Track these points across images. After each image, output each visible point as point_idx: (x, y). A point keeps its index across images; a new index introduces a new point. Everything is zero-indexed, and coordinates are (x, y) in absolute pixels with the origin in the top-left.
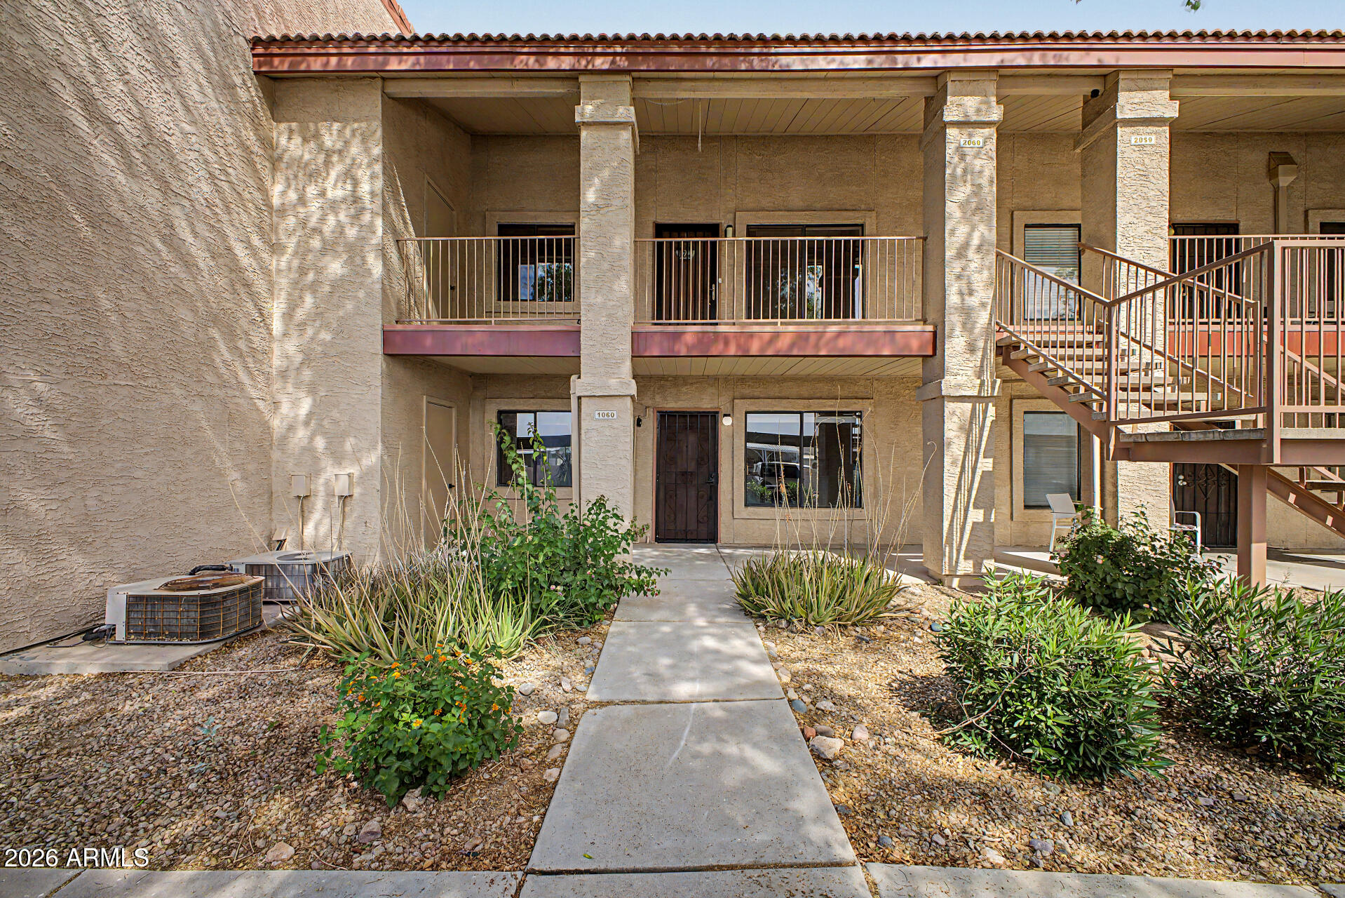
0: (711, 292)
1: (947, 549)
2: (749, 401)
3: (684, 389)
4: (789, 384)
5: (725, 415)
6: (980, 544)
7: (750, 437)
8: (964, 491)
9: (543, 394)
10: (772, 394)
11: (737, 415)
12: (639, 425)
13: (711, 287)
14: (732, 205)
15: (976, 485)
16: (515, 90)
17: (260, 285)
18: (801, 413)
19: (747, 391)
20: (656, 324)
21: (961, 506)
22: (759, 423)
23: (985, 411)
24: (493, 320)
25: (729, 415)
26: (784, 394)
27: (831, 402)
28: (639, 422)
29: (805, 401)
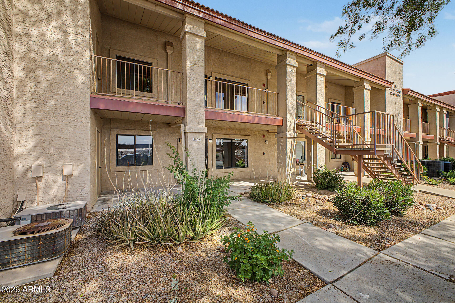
4: (229, 130)
5: (210, 139)
9: (139, 128)
14: (210, 69)
15: (292, 162)
19: (216, 132)
23: (294, 141)
25: (211, 139)
26: (227, 133)
27: (240, 136)
28: (179, 141)
29: (233, 136)
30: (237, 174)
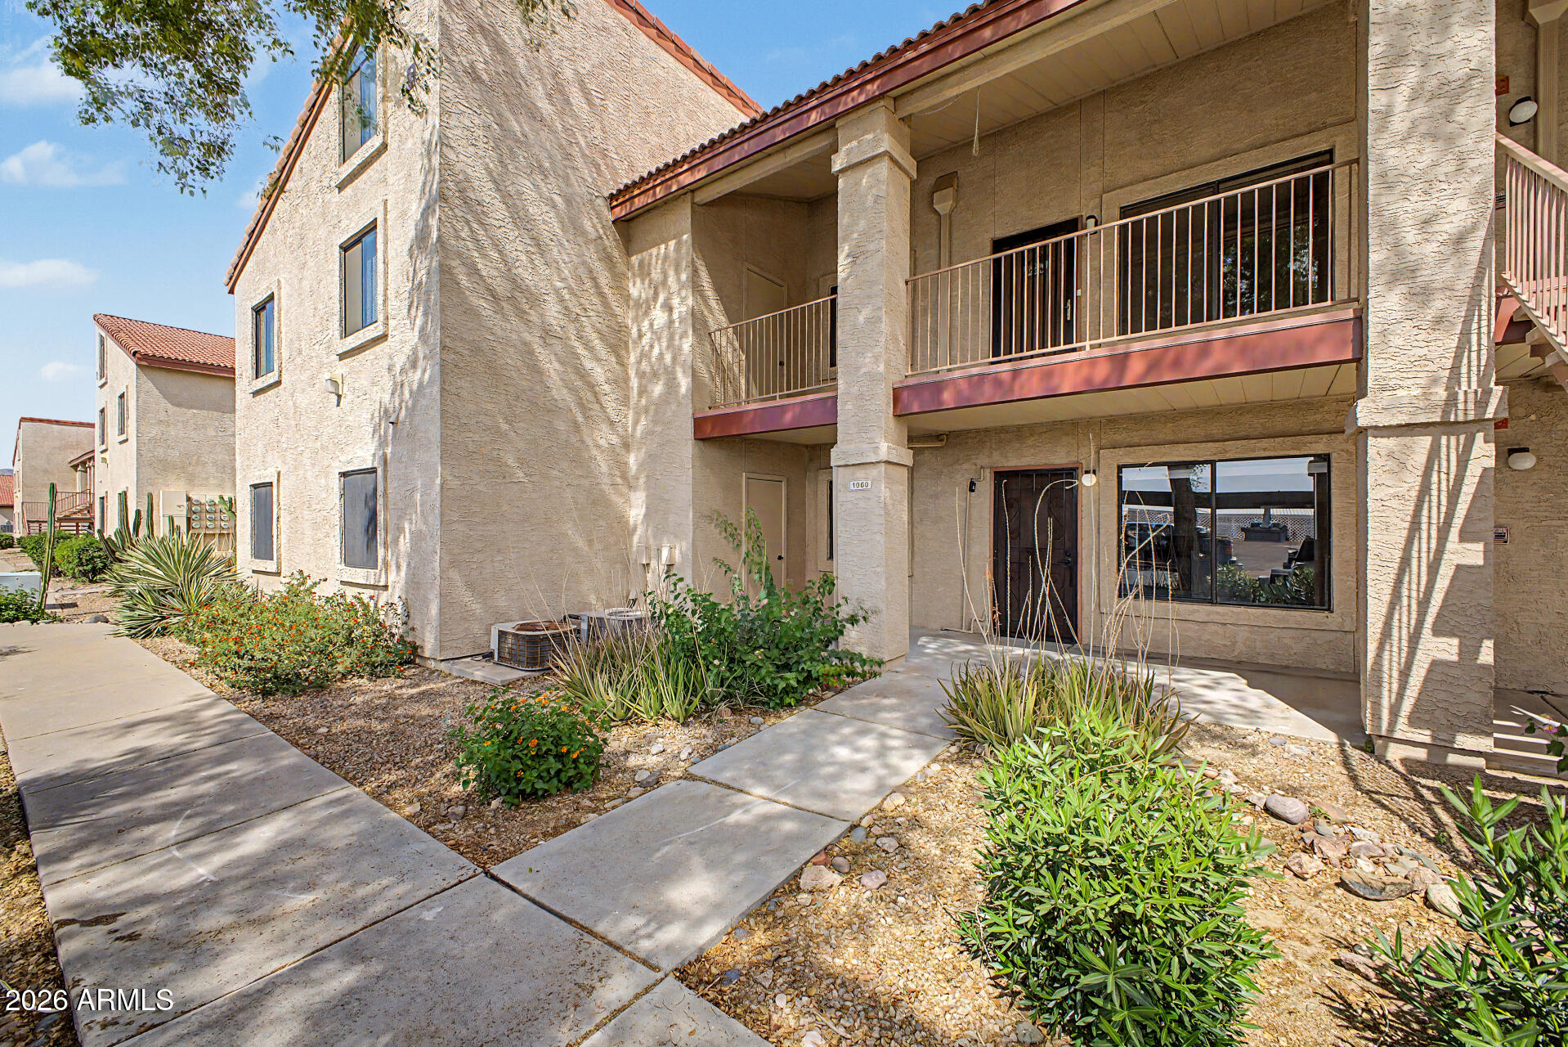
0: (1066, 310)
2: (1121, 451)
3: (1030, 442)
4: (1190, 422)
5: (1087, 472)
10: (1161, 437)
11: (1103, 471)
12: (972, 490)
13: (1065, 305)
14: (1096, 187)
16: (788, 159)
18: (1213, 463)
19: (1120, 437)
20: (992, 363)
22: (1136, 479)
23: (1464, 452)
24: (778, 394)
25: (1092, 472)
26: (1181, 436)
27: (1265, 443)
28: (972, 487)
29: (1217, 445)
30: (1243, 634)
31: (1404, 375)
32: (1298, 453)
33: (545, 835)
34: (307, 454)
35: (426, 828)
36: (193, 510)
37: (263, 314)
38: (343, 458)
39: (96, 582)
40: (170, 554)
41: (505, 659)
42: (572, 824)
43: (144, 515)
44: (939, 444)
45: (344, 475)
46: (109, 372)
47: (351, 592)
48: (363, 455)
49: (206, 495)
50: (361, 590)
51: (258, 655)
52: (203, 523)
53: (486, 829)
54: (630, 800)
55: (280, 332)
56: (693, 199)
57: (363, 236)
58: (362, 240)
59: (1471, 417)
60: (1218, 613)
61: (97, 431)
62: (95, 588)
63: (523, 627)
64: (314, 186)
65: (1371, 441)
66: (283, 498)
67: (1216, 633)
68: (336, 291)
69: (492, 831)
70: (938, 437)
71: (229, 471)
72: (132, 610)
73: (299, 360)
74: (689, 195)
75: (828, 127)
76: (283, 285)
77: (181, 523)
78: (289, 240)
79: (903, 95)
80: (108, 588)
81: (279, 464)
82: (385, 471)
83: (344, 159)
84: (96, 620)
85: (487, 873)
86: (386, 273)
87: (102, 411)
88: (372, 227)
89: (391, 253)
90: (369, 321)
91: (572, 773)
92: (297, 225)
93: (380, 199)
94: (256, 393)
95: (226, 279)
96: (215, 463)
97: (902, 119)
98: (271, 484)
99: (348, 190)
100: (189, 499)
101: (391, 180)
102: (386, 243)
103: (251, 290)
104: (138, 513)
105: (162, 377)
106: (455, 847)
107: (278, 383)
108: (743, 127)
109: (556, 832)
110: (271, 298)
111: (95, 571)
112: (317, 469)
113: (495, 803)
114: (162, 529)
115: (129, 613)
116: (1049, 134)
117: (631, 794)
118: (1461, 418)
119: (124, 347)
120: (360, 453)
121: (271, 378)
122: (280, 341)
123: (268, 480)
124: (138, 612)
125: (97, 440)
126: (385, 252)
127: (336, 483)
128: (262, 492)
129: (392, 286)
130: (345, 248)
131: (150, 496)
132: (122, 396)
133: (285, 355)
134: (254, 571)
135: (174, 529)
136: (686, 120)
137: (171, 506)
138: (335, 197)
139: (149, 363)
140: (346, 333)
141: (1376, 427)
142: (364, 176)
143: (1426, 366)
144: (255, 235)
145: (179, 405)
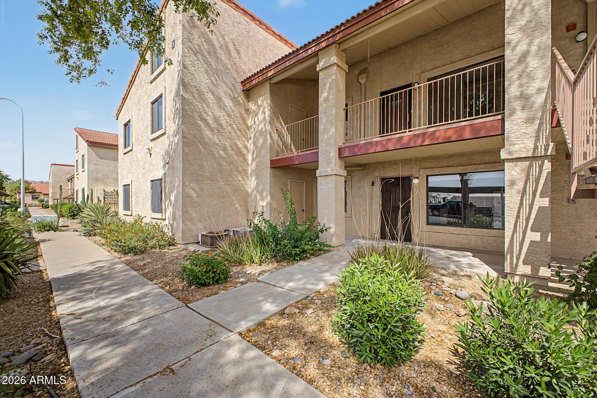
1: (509, 256)
2: (428, 170)
3: (394, 167)
4: (453, 158)
5: (415, 178)
6: (537, 256)
7: (430, 190)
8: (522, 220)
10: (443, 164)
11: (421, 178)
14: (419, 71)
15: (533, 216)
16: (302, 66)
17: (245, 152)
19: (427, 165)
21: (520, 230)
22: (434, 181)
23: (541, 167)
24: (300, 151)
25: (417, 178)
26: (451, 164)
27: (482, 166)
28: (373, 184)
29: (463, 167)
30: (473, 239)
31: (518, 139)
32: (495, 170)
33: (207, 296)
34: (141, 174)
35: (170, 293)
36: (106, 194)
37: (127, 126)
38: (152, 175)
39: (74, 219)
40: (97, 209)
41: (204, 243)
42: (216, 294)
43: (90, 196)
44: (361, 168)
45: (152, 181)
46: (79, 147)
47: (154, 221)
48: (159, 174)
49: (110, 189)
50: (157, 220)
51: (123, 241)
52: (109, 199)
53: (189, 294)
54: (236, 287)
55: (132, 133)
56: (270, 82)
57: (158, 99)
58: (158, 101)
59: (542, 155)
60: (464, 231)
61: (75, 167)
62: (74, 221)
63: (210, 233)
64: (143, 83)
65: (506, 164)
66: (133, 190)
67: (463, 238)
68: (149, 118)
69: (191, 295)
70: (360, 166)
71: (116, 180)
72: (85, 227)
73: (138, 142)
74: (269, 81)
75: (316, 54)
76: (133, 116)
77: (102, 199)
78: (135, 101)
79: (341, 42)
80: (78, 221)
81: (132, 178)
82: (165, 180)
83: (152, 72)
84: (74, 231)
85: (187, 306)
86: (165, 112)
87: (77, 161)
88: (161, 96)
89: (167, 105)
90: (160, 128)
91: (218, 277)
92: (138, 96)
93: (164, 86)
94: (125, 154)
95: (115, 115)
96: (113, 178)
97: (342, 51)
98: (129, 185)
99: (154, 84)
100: (104, 191)
101: (167, 80)
102: (165, 101)
103: (123, 119)
104: (88, 195)
105: (96, 149)
106: (179, 298)
107: (132, 150)
108: (290, 54)
109: (211, 295)
110: (129, 121)
111: (74, 215)
112: (144, 179)
113: (193, 287)
114: (95, 201)
115: (84, 228)
116: (402, 52)
117: (237, 286)
118: (539, 155)
119: (84, 139)
120: (157, 174)
121: (129, 148)
122: (132, 136)
123: (128, 183)
124: (87, 228)
125: (75, 171)
126: (165, 104)
127: (149, 184)
128: (127, 187)
129: (167, 116)
130: (153, 103)
131: (92, 190)
132: (83, 156)
133: (134, 141)
134: (124, 215)
135: (99, 200)
136: (270, 53)
137: (98, 193)
138: (150, 86)
139: (92, 144)
140: (153, 132)
141: (507, 159)
142: (158, 79)
143: (526, 136)
144: (125, 99)
145: (101, 158)
